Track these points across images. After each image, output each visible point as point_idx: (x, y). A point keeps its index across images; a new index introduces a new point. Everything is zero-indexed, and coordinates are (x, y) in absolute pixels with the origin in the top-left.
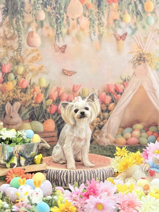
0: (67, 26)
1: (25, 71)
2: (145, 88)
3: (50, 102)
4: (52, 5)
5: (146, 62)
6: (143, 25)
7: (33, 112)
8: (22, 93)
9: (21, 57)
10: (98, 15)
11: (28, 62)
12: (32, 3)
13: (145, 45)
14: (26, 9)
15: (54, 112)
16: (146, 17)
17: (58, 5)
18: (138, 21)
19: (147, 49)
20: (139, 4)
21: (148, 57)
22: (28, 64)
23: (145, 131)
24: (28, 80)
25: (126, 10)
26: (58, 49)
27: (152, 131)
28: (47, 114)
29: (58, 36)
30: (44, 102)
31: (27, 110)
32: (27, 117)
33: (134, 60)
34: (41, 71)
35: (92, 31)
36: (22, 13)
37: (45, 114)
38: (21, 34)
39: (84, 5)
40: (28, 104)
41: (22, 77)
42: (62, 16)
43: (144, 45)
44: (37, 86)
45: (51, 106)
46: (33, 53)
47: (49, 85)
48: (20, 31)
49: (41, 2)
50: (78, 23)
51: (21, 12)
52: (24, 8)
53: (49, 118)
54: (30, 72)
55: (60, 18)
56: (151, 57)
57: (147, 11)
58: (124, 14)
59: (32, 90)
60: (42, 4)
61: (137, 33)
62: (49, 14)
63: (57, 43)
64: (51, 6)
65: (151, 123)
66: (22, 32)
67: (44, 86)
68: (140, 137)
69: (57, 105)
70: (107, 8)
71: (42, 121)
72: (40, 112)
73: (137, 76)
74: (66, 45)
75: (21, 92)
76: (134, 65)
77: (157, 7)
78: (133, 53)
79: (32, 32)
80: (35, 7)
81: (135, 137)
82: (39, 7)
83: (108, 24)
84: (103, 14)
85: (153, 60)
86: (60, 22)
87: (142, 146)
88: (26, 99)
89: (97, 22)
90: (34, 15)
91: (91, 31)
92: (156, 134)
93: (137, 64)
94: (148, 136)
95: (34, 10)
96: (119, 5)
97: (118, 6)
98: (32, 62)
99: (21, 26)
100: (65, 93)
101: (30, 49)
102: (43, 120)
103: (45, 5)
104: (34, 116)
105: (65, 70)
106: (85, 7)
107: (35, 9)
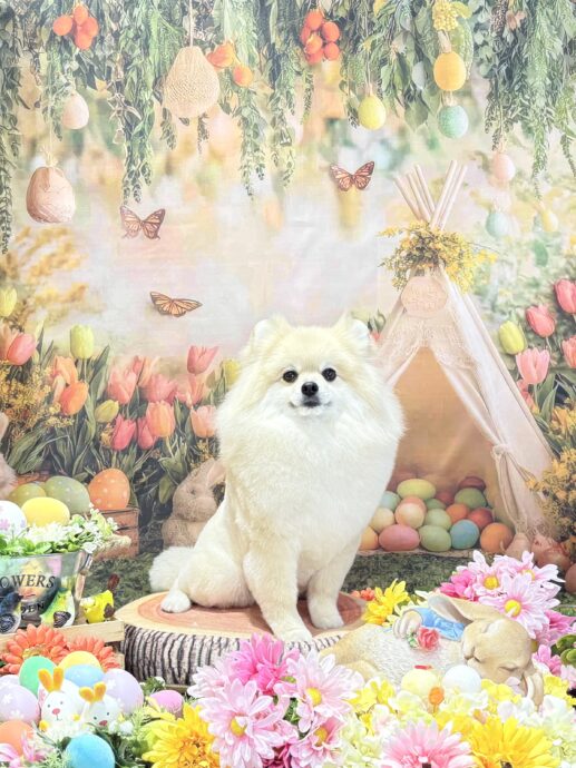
0: (165, 146)
1: (23, 305)
2: (436, 354)
3: (110, 409)
4: (112, 75)
5: (441, 266)
6: (429, 137)
7: (54, 444)
8: (14, 380)
9: (9, 258)
10: (273, 105)
11: (33, 275)
12: (43, 71)
13: (436, 206)
14: (22, 92)
15: (126, 445)
16: (439, 110)
17: (133, 75)
18: (410, 124)
19: (444, 222)
20: (415, 62)
21: (446, 249)
22: (34, 280)
23: (442, 505)
24: (33, 336)
25: (371, 86)
26: (135, 227)
27: (467, 506)
28: (102, 452)
29: (134, 181)
30: (89, 410)
31: (32, 439)
32: (33, 463)
33: (398, 258)
34: (76, 303)
35: (252, 164)
36: (11, 107)
37: (94, 452)
38: (8, 178)
39: (223, 70)
40: (36, 420)
41: (12, 327)
42: (147, 112)
43: (433, 209)
44: (66, 358)
45: (114, 422)
46: (49, 241)
47: (106, 352)
48: (5, 171)
49: (75, 65)
50: (203, 133)
51: (5, 105)
52: (17, 91)
53: (108, 465)
54: (40, 307)
55: (139, 117)
56: (458, 250)
57: (443, 88)
58: (361, 98)
59: (48, 371)
60: (76, 73)
61: (410, 165)
62: (103, 107)
63: (132, 205)
64: (108, 78)
65: (462, 478)
66: (12, 172)
67: (88, 356)
68: (423, 525)
69: (136, 420)
70: (301, 80)
71: (85, 475)
72: (78, 447)
73: (409, 312)
74: (163, 211)
75: (8, 378)
76: (399, 276)
77: (477, 76)
78: (397, 233)
79: (46, 171)
80: (53, 83)
81: (407, 525)
82: (67, 84)
83: (308, 134)
84: (290, 104)
85: (464, 260)
86: (141, 133)
87: (430, 556)
88: (25, 402)
89: (268, 132)
90: (49, 111)
91: (248, 161)
92: (478, 516)
93: (409, 271)
94: (453, 524)
95: (50, 96)
96: (346, 66)
97: (341, 72)
98: (47, 275)
99: (8, 151)
100: (160, 376)
101: (39, 228)
102: (89, 471)
103: (87, 76)
104: (56, 457)
105: (161, 297)
106: (226, 78)
107: (54, 92)
